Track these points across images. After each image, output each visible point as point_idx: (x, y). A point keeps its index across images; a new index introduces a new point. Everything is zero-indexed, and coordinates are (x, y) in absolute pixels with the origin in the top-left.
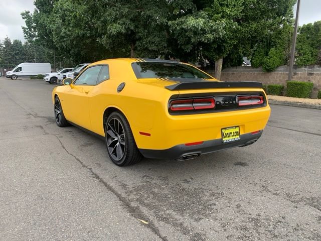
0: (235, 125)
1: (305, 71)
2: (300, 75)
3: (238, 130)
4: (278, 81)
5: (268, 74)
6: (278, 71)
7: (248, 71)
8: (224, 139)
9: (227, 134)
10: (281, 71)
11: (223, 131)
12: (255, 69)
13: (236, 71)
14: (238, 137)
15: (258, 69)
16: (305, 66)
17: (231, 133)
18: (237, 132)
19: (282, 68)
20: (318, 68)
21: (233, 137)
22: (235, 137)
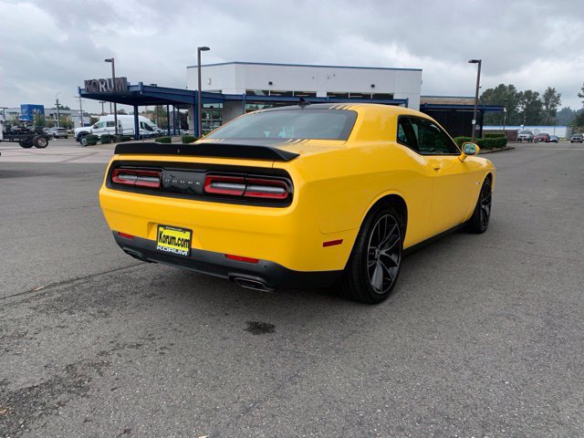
0: (184, 227)
3: (188, 238)
8: (159, 244)
9: (168, 237)
11: (161, 229)
14: (187, 250)
17: (174, 238)
18: (186, 240)
21: (177, 247)
22: (180, 248)
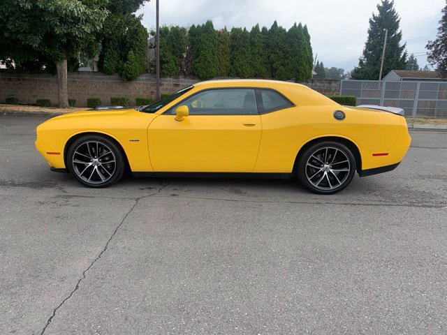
1: (171, 81)
2: (165, 87)
4: (141, 93)
5: (127, 84)
6: (140, 80)
7: (98, 79)
10: (143, 80)
12: (108, 77)
13: (78, 78)
15: (113, 77)
16: (170, 77)
19: (144, 77)
20: (183, 79)
